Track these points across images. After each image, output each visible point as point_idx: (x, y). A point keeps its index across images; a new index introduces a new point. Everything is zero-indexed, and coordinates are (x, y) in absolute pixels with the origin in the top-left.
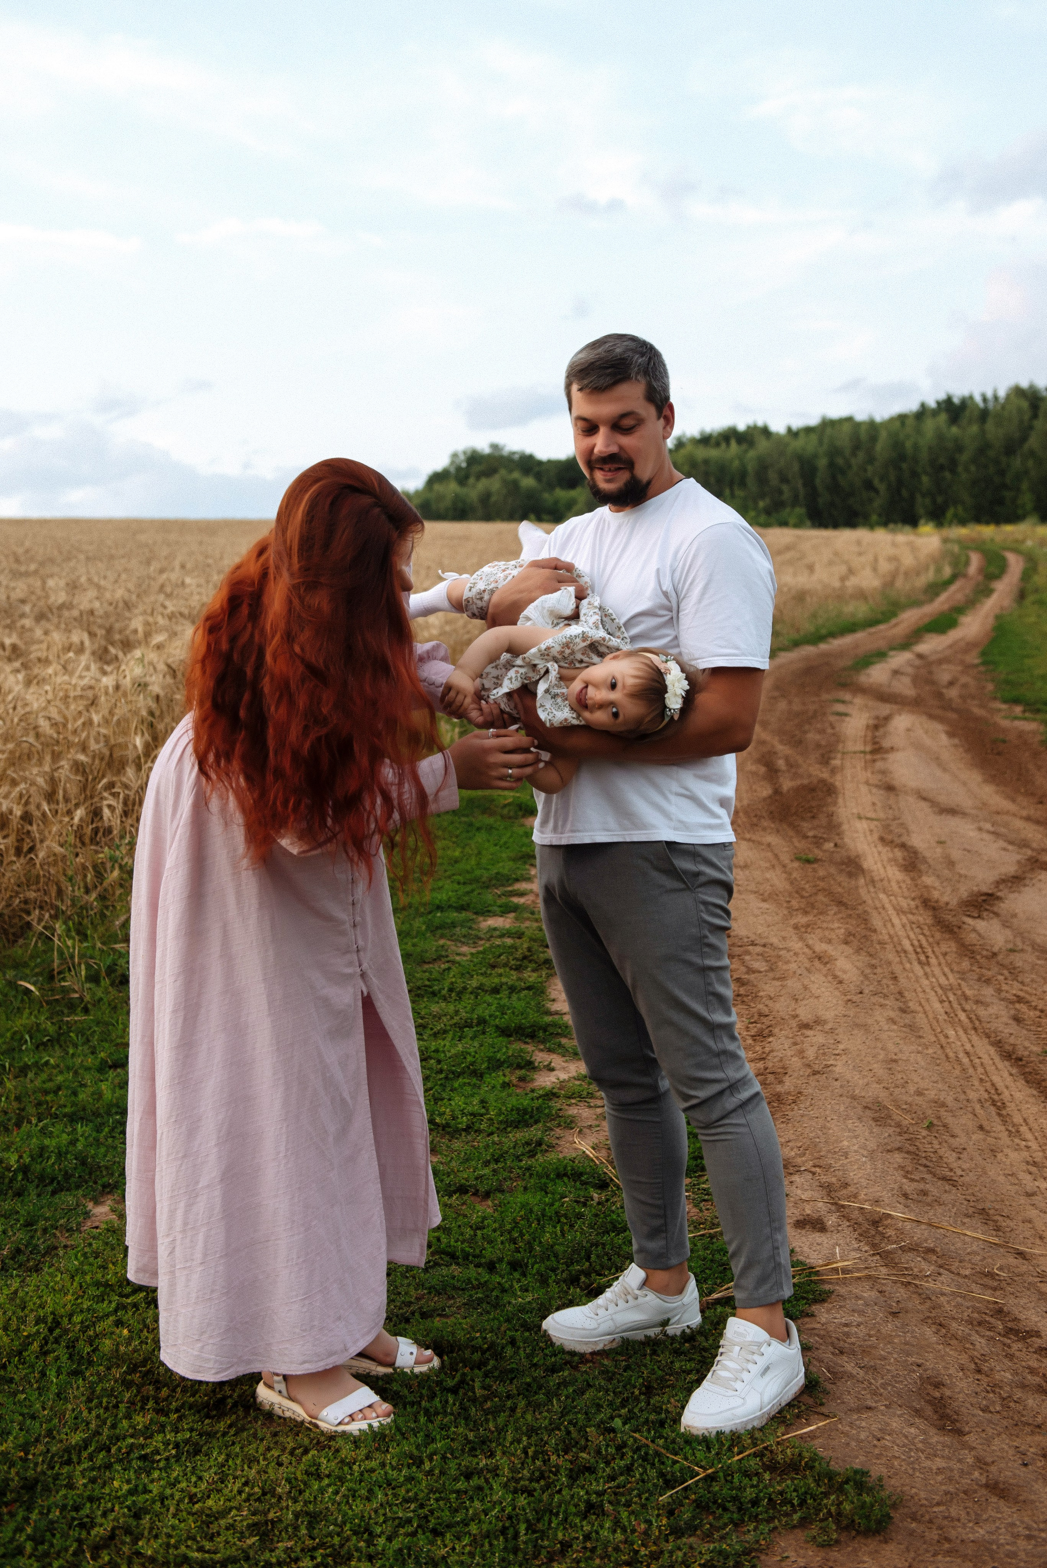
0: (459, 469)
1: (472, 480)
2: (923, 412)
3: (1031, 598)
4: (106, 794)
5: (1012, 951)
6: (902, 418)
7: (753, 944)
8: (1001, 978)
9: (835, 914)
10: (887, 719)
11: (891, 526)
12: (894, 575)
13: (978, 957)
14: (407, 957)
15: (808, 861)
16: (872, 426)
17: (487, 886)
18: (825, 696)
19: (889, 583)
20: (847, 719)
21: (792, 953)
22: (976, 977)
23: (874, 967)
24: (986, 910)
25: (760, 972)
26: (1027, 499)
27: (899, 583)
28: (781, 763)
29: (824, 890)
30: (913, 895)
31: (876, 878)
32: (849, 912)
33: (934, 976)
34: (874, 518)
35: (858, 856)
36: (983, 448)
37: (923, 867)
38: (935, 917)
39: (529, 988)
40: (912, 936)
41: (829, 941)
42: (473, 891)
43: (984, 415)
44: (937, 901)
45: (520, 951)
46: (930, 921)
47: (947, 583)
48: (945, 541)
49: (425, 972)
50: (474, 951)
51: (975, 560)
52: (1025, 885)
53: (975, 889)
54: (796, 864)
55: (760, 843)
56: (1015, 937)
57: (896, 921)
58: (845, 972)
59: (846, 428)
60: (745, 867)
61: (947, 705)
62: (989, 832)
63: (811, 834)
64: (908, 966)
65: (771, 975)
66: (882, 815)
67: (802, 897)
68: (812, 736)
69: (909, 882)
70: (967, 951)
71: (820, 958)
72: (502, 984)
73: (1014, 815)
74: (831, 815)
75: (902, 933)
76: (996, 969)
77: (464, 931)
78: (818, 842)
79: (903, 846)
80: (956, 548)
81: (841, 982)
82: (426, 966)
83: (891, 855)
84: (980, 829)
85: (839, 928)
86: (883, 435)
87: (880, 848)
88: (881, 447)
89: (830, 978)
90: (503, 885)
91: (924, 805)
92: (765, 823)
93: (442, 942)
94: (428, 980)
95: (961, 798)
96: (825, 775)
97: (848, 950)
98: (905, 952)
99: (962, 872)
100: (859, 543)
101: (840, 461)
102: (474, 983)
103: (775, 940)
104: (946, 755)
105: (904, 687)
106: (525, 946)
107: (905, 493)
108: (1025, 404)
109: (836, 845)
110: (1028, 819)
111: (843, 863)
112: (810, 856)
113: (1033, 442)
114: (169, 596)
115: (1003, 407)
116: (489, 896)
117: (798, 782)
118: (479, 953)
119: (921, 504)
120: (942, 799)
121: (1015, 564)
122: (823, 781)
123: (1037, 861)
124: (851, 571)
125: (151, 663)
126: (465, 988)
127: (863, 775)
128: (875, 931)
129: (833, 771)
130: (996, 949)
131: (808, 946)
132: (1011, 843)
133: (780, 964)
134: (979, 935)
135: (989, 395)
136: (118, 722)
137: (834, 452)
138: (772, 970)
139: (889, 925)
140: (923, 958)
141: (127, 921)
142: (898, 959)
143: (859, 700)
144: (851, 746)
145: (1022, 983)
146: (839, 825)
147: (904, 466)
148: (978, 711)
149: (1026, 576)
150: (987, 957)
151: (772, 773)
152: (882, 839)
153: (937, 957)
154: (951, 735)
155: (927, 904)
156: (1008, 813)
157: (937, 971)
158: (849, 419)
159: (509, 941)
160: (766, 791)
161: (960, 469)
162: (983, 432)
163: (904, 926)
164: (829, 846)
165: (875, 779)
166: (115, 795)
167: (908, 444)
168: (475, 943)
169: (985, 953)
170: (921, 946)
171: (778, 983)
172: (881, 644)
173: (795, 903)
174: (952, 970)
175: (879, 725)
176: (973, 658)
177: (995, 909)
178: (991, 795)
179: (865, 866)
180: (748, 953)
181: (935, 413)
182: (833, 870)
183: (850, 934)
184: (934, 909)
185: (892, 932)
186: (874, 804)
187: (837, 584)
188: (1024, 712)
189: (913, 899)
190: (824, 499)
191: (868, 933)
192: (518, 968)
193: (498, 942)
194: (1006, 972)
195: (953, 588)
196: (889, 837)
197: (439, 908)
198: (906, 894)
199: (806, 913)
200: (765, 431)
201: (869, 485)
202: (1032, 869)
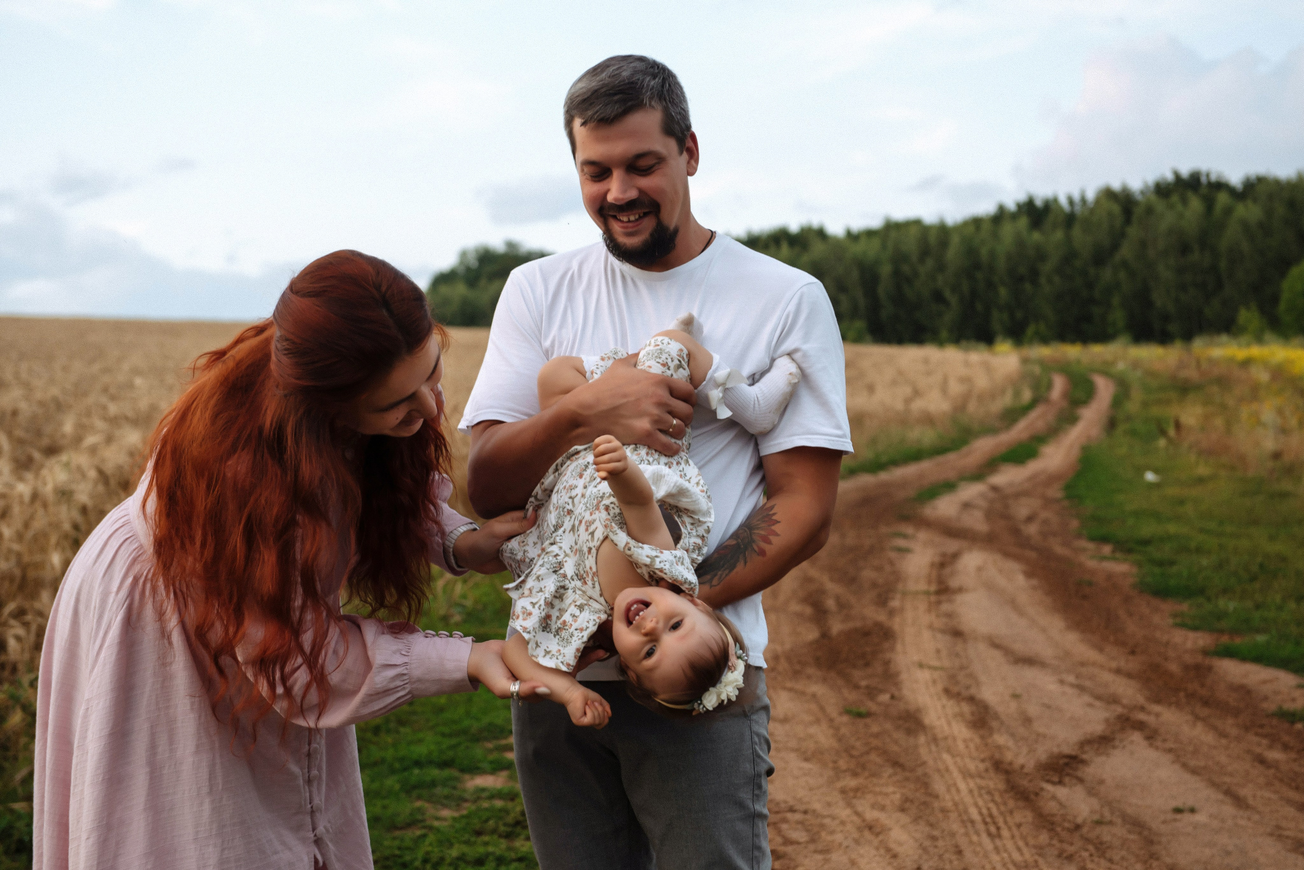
0: (468, 269)
1: (483, 282)
2: (1001, 216)
3: (1121, 428)
4: (13, 622)
5: (1099, 823)
6: (976, 222)
7: (792, 810)
8: (1085, 854)
9: (890, 776)
10: (955, 556)
11: (964, 343)
12: (966, 398)
13: (1059, 829)
14: (374, 821)
15: (860, 715)
16: (943, 230)
17: (477, 739)
18: (884, 530)
19: (960, 407)
20: (910, 556)
21: (837, 822)
22: (1056, 852)
23: (934, 838)
24: (1068, 775)
25: (798, 843)
26: (1118, 316)
27: (972, 407)
28: (830, 603)
29: (876, 748)
30: (982, 756)
31: (940, 736)
32: (907, 774)
33: (1006, 851)
34: (944, 334)
35: (918, 710)
36: (1070, 256)
37: (994, 724)
38: (1008, 781)
39: (520, 860)
40: (981, 803)
41: (883, 808)
42: (459, 744)
43: (1070, 219)
44: (1011, 764)
45: (512, 815)
46: (1002, 786)
47: (1025, 410)
48: (1025, 361)
49: (394, 838)
50: (456, 814)
51: (1059, 384)
52: (1114, 747)
53: (1056, 750)
54: (845, 719)
55: (803, 693)
56: (1102, 806)
57: (962, 786)
58: (900, 844)
59: (913, 231)
60: (785, 720)
61: (1023, 542)
62: (1072, 685)
63: (863, 683)
64: (975, 838)
65: (812, 847)
66: (946, 663)
67: (852, 756)
68: (868, 574)
69: (978, 740)
70: (1046, 822)
71: (870, 828)
72: (488, 855)
73: (1102, 667)
74: (887, 663)
75: (968, 800)
76: (1078, 843)
77: (446, 791)
78: (872, 693)
79: (972, 699)
80: (1037, 370)
81: (895, 856)
82: (398, 833)
83: (957, 709)
84: (1062, 682)
85: (894, 793)
86: (955, 240)
87: (944, 700)
88: (952, 254)
89: (882, 851)
90: (496, 738)
91: (997, 653)
92: (811, 670)
93: (419, 804)
94: (399, 848)
95: (1042, 648)
96: (881, 617)
97: (905, 819)
98: (972, 822)
99: (1041, 730)
100: (926, 361)
101: (906, 269)
102: (454, 853)
103: (817, 806)
104: (1023, 598)
105: (976, 521)
106: (518, 809)
107: (979, 307)
108: (1116, 209)
109: (893, 697)
110: (1118, 671)
111: (900, 718)
112: (863, 710)
113: (1126, 251)
114: (113, 398)
115: (1092, 211)
116: (478, 751)
117: (850, 625)
118: (463, 817)
119: (998, 318)
120: (1019, 647)
121: (1105, 389)
122: (879, 625)
123: (1127, 719)
124: (917, 393)
125: (79, 468)
126: (442, 859)
127: (926, 618)
128: (937, 797)
129: (892, 613)
130: (1079, 820)
131: (857, 814)
132: (1098, 698)
133: (823, 834)
134: (1061, 804)
135: (1077, 197)
136: (35, 539)
137: (899, 258)
138: (813, 841)
139: (953, 790)
140: (993, 829)
141: (31, 775)
142: (962, 831)
143: (923, 535)
144: (912, 586)
145: (1111, 861)
146: (897, 674)
147: (979, 275)
148: (1059, 550)
149: (1117, 402)
150: (1069, 830)
151: (820, 614)
152: (947, 691)
153: (1010, 829)
154: (1029, 575)
155: (999, 766)
156: (1094, 664)
157: (1009, 845)
158: (917, 223)
159: (499, 804)
160: (811, 634)
161: (1043, 280)
162: (1068, 239)
163: (971, 791)
164: (884, 698)
165: (939, 623)
166: (26, 625)
167: (984, 252)
168: (458, 805)
169: (1066, 825)
170: (991, 815)
171: (819, 857)
172: (951, 475)
173: (843, 764)
174: (1027, 844)
175: (945, 563)
176: (1055, 492)
177: (1079, 774)
178: (1073, 642)
179: (927, 721)
180: (785, 820)
181: (1014, 216)
182: (888, 726)
183: (906, 800)
184: (1007, 772)
185: (957, 798)
186: (938, 651)
187: (899, 406)
188: (1113, 552)
189: (983, 761)
190: (887, 311)
191: (928, 799)
192: (509, 836)
193: (485, 804)
194: (1091, 847)
195: (1034, 414)
196: (955, 689)
197: (418, 764)
198: (975, 754)
199: (855, 775)
200: (821, 233)
201: (938, 297)
202: (1123, 729)
